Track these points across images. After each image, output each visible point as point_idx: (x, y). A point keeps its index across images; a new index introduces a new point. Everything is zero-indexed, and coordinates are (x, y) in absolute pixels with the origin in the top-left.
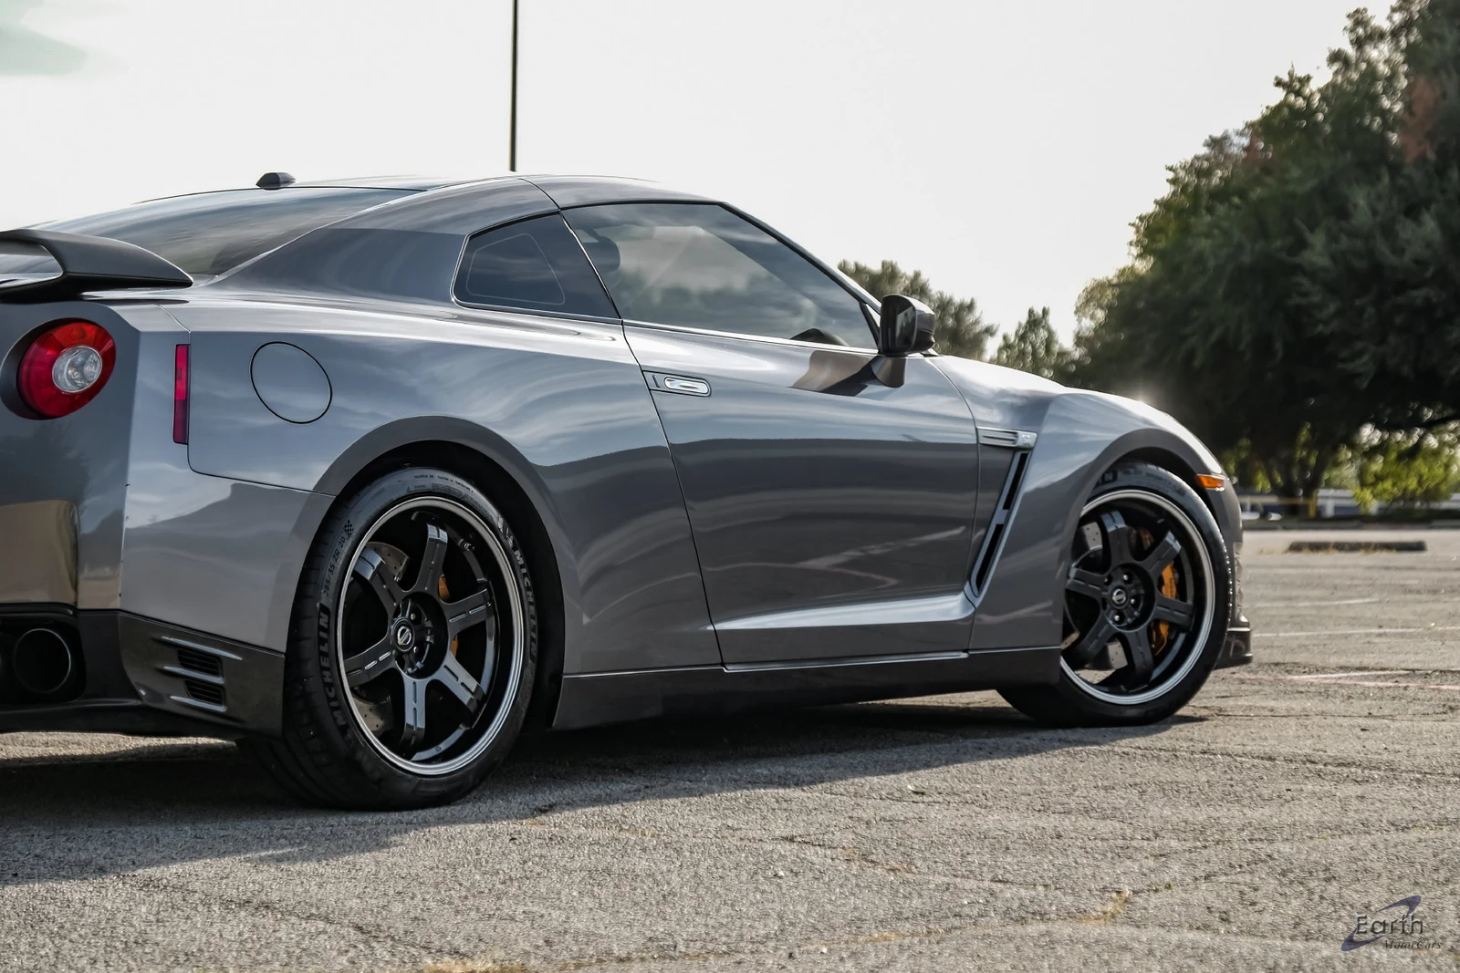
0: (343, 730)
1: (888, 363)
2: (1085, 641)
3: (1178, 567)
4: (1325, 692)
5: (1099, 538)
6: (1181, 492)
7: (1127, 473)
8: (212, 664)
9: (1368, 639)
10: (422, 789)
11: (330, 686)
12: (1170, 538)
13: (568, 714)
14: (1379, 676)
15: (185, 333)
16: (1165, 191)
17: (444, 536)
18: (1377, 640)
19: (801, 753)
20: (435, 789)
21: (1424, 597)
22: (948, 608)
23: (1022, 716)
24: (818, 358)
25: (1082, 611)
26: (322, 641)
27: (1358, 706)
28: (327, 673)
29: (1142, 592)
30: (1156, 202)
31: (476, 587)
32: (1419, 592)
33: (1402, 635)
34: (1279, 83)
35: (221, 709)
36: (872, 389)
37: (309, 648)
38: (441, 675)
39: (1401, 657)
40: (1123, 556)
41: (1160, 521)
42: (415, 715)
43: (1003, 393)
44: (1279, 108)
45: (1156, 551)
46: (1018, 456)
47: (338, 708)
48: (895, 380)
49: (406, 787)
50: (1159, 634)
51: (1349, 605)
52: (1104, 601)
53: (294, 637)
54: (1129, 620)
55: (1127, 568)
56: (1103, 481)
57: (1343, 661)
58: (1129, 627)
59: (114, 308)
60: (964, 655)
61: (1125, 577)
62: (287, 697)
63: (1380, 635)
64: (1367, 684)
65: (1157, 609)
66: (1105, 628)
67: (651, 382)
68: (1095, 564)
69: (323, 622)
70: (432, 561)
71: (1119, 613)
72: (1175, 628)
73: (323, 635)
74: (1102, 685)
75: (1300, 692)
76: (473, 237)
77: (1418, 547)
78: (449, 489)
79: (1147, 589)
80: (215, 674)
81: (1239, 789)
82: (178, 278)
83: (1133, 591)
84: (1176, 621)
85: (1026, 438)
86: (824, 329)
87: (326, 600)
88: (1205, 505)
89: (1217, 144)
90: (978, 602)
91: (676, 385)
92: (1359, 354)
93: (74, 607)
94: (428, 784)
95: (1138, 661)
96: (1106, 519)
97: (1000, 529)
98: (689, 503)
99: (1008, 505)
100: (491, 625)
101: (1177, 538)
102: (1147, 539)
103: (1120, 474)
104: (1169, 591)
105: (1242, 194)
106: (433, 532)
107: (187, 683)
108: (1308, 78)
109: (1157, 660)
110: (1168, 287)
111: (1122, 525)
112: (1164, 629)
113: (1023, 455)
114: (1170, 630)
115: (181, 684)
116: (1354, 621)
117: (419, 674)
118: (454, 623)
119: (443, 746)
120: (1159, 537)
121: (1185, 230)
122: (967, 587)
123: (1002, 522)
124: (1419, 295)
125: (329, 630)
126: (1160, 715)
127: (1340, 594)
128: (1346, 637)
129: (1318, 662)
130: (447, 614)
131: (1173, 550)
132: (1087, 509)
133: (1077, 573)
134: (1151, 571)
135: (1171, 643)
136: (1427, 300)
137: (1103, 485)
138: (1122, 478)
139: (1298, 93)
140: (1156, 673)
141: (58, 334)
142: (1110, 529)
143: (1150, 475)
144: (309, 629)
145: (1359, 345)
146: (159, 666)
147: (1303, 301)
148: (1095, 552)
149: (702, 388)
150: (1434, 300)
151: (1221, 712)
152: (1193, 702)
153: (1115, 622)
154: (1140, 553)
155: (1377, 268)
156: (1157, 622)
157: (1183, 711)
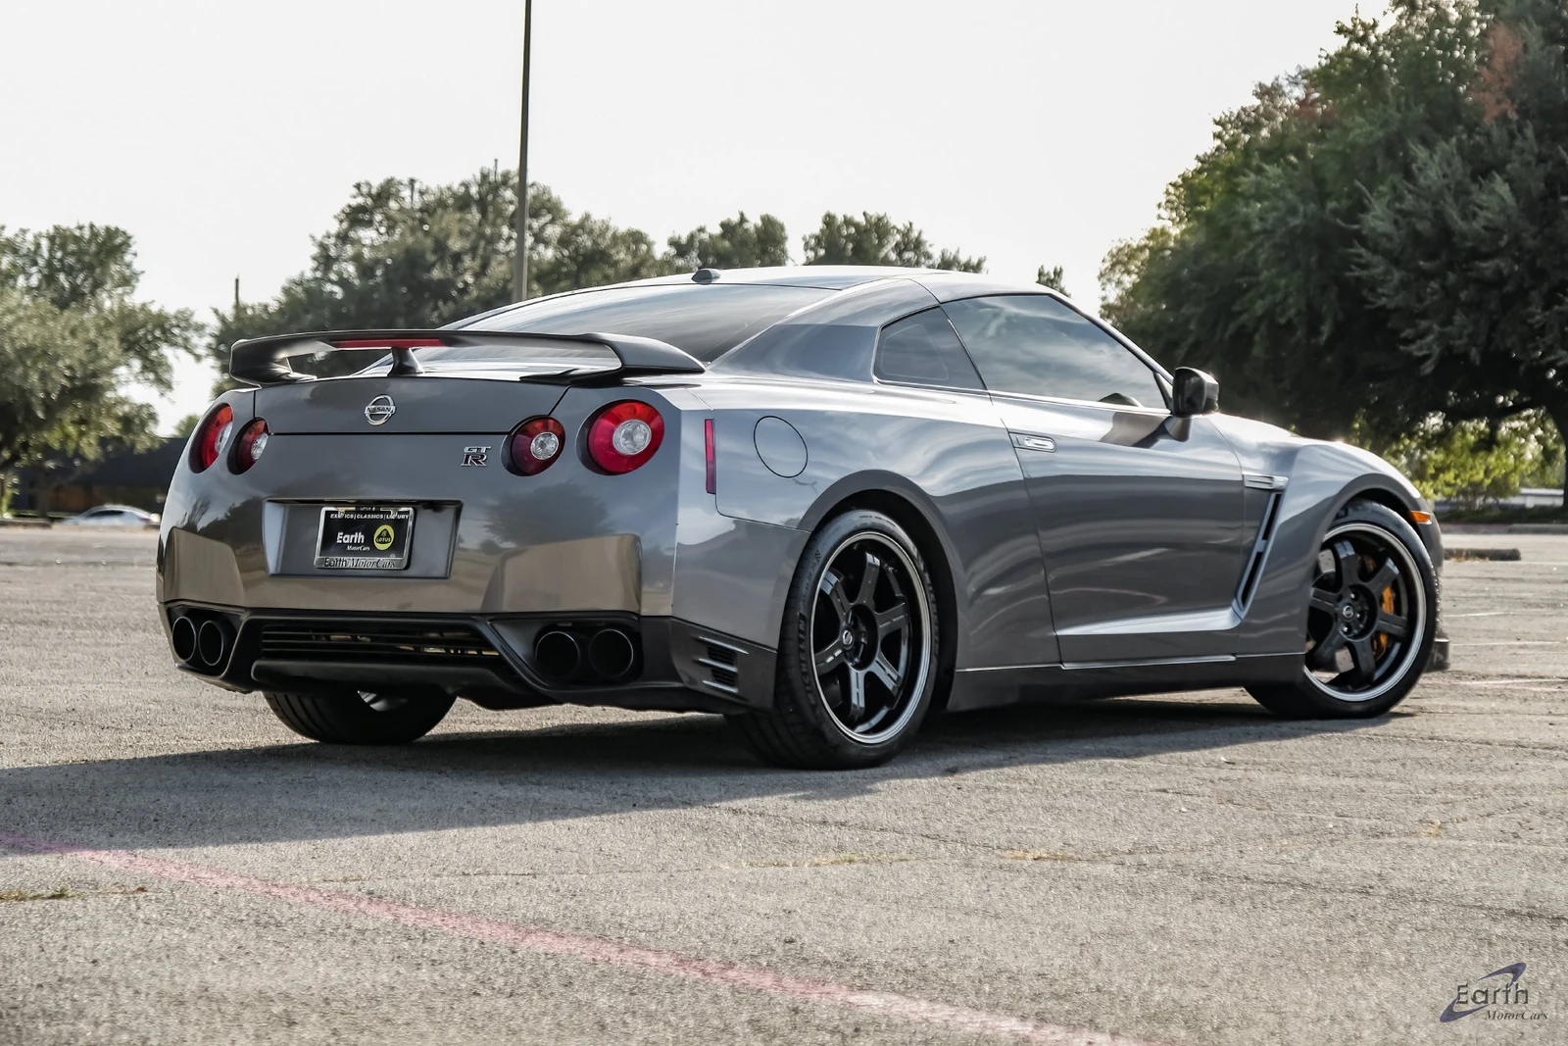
0: (814, 708)
1: (1178, 421)
2: (1322, 648)
3: (1395, 588)
4: (1501, 695)
5: (1332, 563)
6: (1399, 525)
7: (1356, 509)
8: (728, 656)
9: (1512, 651)
10: (864, 753)
11: (805, 674)
12: (1390, 563)
13: (959, 700)
14: (1541, 683)
15: (709, 411)
16: (1209, 146)
17: (877, 562)
18: (1521, 652)
19: (1117, 734)
20: (872, 754)
21: (1545, 610)
22: (1220, 620)
23: (1267, 711)
24: (1118, 417)
25: (1319, 624)
26: (801, 641)
27: (1537, 706)
28: (803, 665)
29: (1367, 608)
30: (1198, 158)
31: (894, 601)
32: (1538, 606)
33: (1542, 647)
34: (1341, 30)
35: (734, 690)
36: (1162, 442)
37: (792, 645)
38: (874, 668)
39: (1551, 667)
40: (1351, 578)
41: (1381, 550)
42: (858, 698)
43: (1264, 445)
44: (1340, 55)
45: (1378, 575)
46: (1273, 496)
47: (810, 692)
48: (1182, 435)
49: (853, 751)
50: (1379, 643)
51: (1478, 618)
52: (1336, 615)
53: (783, 639)
54: (1356, 632)
55: (1355, 588)
56: (1338, 517)
57: (1501, 670)
58: (1356, 637)
59: (657, 391)
60: (1232, 658)
61: (1353, 596)
62: (778, 684)
63: (1521, 647)
64: (1535, 689)
65: (1379, 623)
66: (1338, 637)
67: (1014, 439)
68: (1328, 584)
69: (801, 627)
70: (869, 582)
71: (1348, 625)
72: (1392, 638)
73: (801, 636)
74: (1331, 684)
75: (1480, 694)
76: (884, 327)
77: (1513, 555)
78: (883, 526)
79: (1369, 605)
80: (731, 664)
81: (1476, 762)
82: (696, 367)
83: (1359, 608)
84: (1392, 632)
85: (1280, 481)
86: (1123, 394)
87: (802, 610)
88: (1418, 537)
89: (1268, 93)
90: (1243, 615)
91: (1030, 443)
92: (1422, 335)
93: (638, 615)
94: (867, 750)
95: (1364, 666)
96: (1338, 547)
97: (1260, 556)
98: (1040, 532)
99: (1266, 537)
100: (905, 631)
101: (1396, 564)
102: (1371, 564)
103: (1350, 510)
104: (1387, 608)
105: (1299, 152)
106: (870, 558)
107: (713, 671)
108: (1375, 25)
109: (1379, 664)
110: (1214, 256)
111: (1351, 552)
112: (1383, 639)
113: (1278, 495)
114: (1388, 640)
115: (709, 671)
116: (1491, 633)
117: (858, 667)
118: (883, 627)
119: (874, 721)
120: (1381, 563)
121: (1232, 192)
122: (1234, 603)
123: (1261, 550)
124: (1487, 267)
125: (806, 633)
126: (1378, 711)
127: (1461, 606)
128: (1492, 648)
129: (1479, 669)
130: (878, 622)
131: (1393, 573)
132: (1328, 536)
133: (1316, 592)
134: (1374, 591)
135: (1389, 651)
136: (1498, 272)
137: (1339, 519)
138: (1353, 514)
139: (1363, 40)
140: (1377, 675)
141: (616, 410)
142: (1342, 556)
143: (1375, 512)
144: (793, 633)
145: (1424, 324)
146: (695, 658)
147: (1364, 273)
148: (1328, 574)
149: (1050, 445)
150: (1506, 272)
151: (1422, 710)
152: (1403, 702)
153: (1345, 633)
154: (1365, 575)
155: (1445, 233)
156: (1378, 633)
157: (1395, 709)
